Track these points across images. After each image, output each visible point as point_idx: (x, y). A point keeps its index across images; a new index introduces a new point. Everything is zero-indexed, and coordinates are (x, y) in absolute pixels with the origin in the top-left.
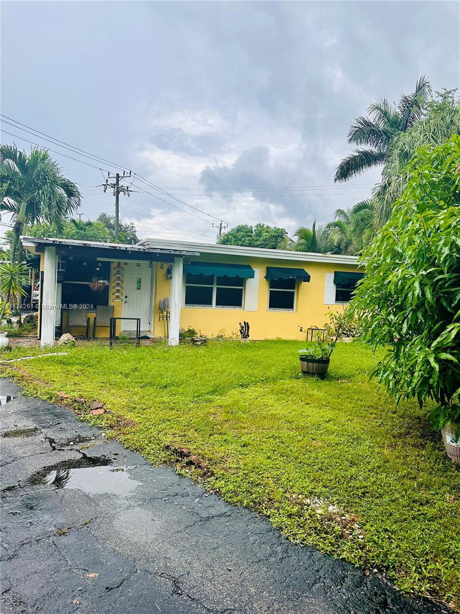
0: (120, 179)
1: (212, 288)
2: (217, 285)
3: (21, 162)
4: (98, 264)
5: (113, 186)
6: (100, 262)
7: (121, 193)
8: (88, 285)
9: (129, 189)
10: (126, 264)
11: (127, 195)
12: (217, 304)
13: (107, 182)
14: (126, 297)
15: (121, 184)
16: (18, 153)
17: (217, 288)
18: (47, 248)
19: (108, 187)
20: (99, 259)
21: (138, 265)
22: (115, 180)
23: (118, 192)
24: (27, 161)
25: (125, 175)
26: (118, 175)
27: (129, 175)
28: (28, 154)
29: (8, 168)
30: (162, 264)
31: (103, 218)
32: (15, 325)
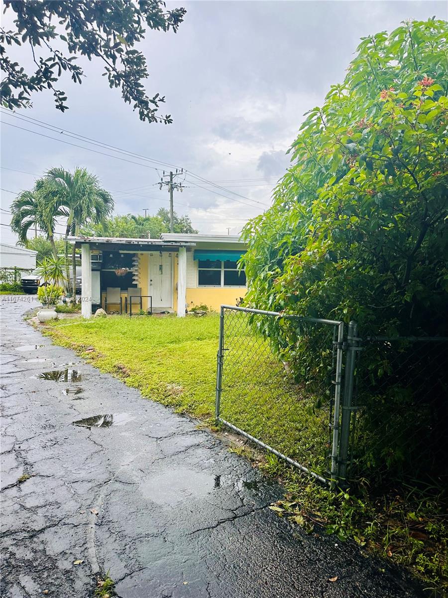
0: (173, 176)
1: (220, 271)
2: (224, 268)
3: (67, 179)
4: (121, 256)
5: (167, 183)
6: (122, 253)
7: (175, 189)
8: (114, 272)
9: (182, 185)
10: (142, 254)
11: (179, 190)
12: (225, 284)
13: (162, 180)
14: (151, 281)
15: (174, 181)
16: (65, 173)
17: (225, 271)
18: (82, 245)
19: (163, 185)
20: (121, 252)
21: (152, 255)
22: (169, 177)
23: (172, 189)
24: (72, 178)
25: (178, 173)
26: (171, 173)
27: (181, 172)
28: (72, 173)
29: (59, 185)
30: (170, 254)
31: (162, 212)
32: (69, 304)
